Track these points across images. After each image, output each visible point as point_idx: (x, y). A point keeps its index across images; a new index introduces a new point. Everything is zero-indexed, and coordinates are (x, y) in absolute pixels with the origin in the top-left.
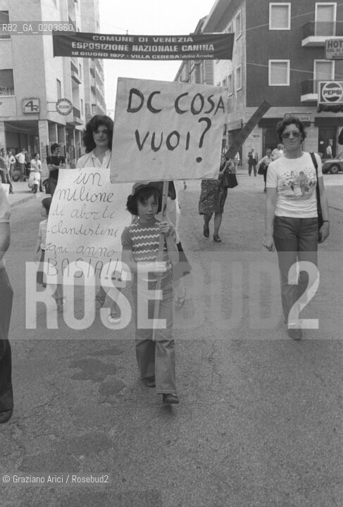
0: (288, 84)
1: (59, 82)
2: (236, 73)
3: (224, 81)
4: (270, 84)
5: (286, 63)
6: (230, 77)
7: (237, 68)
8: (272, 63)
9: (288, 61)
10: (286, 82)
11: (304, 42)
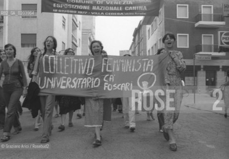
0: (188, 47)
1: (65, 44)
2: (159, 41)
3: (152, 48)
4: (178, 47)
5: (186, 36)
6: (155, 45)
7: (159, 39)
8: (179, 36)
9: (188, 35)
10: (186, 46)
11: (197, 25)
